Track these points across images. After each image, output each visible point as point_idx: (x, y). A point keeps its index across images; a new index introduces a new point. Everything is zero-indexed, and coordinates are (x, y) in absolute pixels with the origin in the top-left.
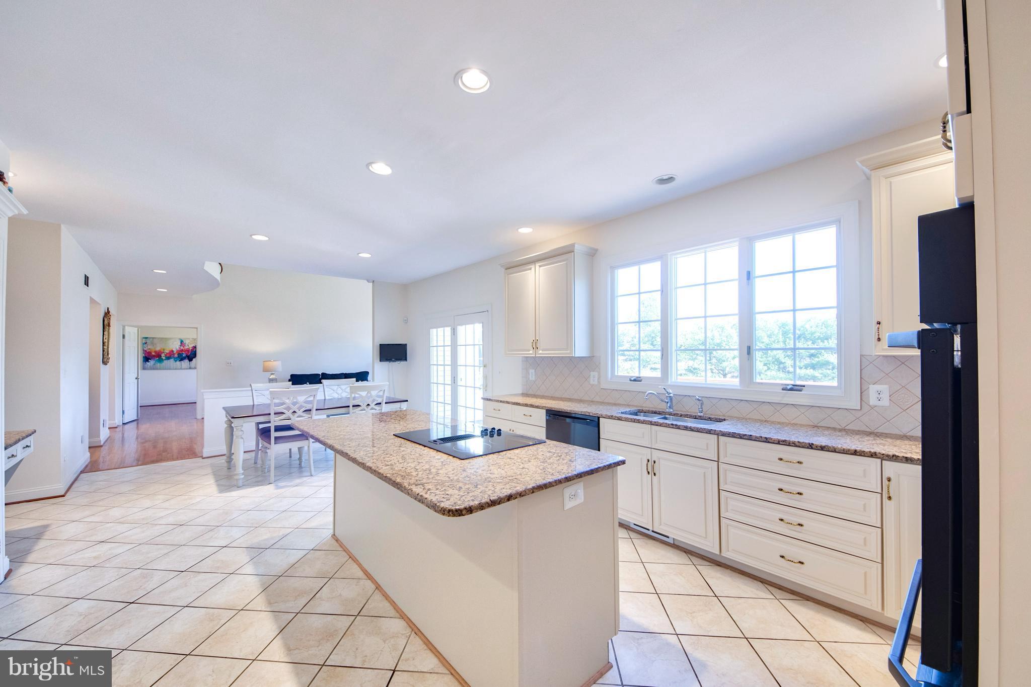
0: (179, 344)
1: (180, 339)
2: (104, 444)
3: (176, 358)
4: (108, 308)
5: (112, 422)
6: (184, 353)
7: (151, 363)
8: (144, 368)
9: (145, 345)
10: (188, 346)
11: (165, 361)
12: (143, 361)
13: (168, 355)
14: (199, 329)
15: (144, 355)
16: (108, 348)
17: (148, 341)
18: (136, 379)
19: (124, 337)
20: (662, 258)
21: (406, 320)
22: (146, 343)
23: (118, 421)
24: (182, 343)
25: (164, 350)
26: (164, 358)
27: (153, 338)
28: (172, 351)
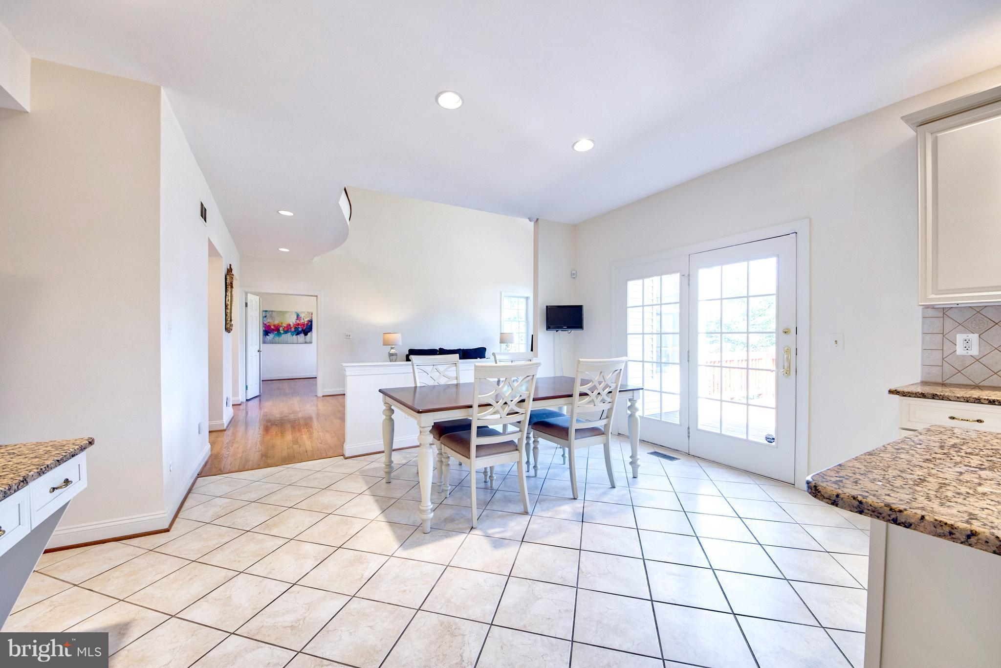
0: (296, 317)
1: (296, 313)
2: (227, 427)
3: (293, 332)
4: (230, 265)
5: (236, 398)
6: (300, 327)
7: (271, 336)
8: (264, 342)
9: (265, 319)
10: (303, 319)
11: (283, 335)
12: (264, 335)
13: (286, 329)
14: (318, 297)
15: (264, 329)
16: (231, 313)
17: (268, 315)
18: (258, 351)
19: (246, 305)
21: (574, 274)
22: (266, 317)
23: (241, 398)
24: (298, 316)
25: (282, 323)
26: (282, 332)
27: (272, 311)
28: (290, 325)
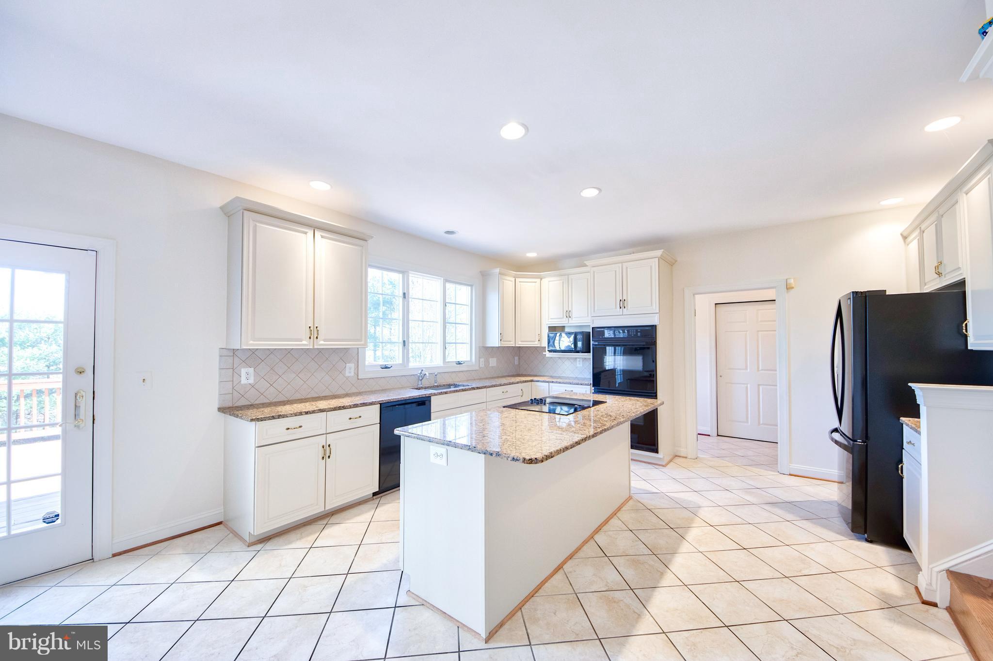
20: (404, 272)
